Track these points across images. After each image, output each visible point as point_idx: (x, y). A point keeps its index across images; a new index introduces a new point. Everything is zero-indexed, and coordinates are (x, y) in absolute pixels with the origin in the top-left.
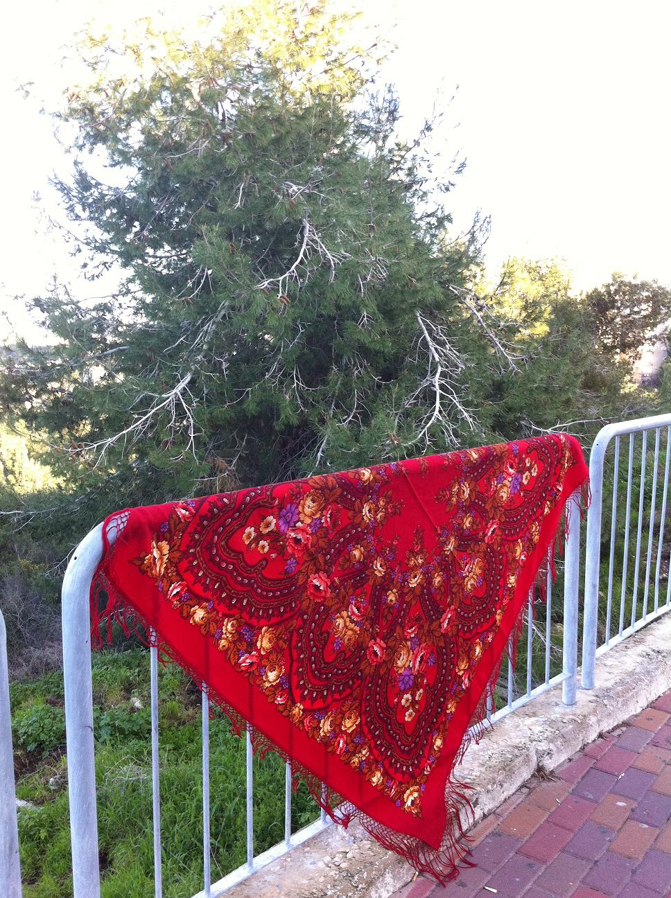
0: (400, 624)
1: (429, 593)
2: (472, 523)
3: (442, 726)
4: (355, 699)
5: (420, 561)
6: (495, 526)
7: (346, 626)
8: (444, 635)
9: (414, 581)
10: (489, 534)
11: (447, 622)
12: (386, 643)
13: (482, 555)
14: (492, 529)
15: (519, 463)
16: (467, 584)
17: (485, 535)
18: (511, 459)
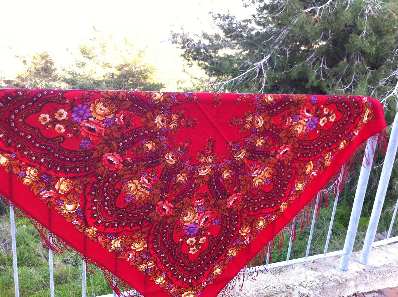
0: (188, 196)
1: (217, 181)
2: (265, 144)
3: (221, 262)
4: (143, 233)
5: (210, 160)
6: (287, 149)
7: (137, 189)
8: (230, 210)
9: (203, 172)
10: (281, 154)
11: (232, 201)
12: (174, 205)
13: (272, 166)
14: (284, 151)
15: (316, 111)
16: (255, 181)
17: (276, 153)
18: (308, 106)
